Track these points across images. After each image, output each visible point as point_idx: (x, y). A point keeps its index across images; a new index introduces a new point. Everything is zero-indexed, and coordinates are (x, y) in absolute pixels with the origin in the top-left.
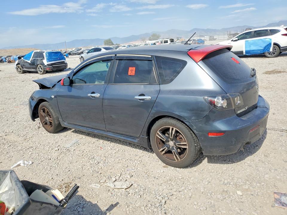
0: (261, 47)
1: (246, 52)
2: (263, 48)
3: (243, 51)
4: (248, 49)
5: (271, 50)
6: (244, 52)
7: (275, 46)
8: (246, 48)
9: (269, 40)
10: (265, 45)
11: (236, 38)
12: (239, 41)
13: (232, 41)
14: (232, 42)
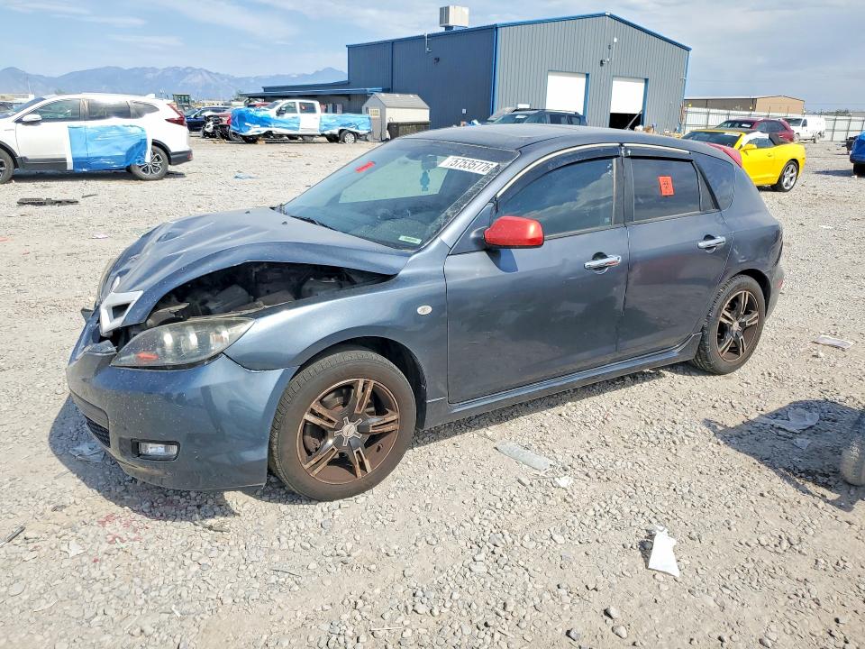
0: (118, 148)
1: (77, 162)
2: (124, 154)
3: (65, 159)
4: (82, 154)
5: (148, 158)
6: (70, 161)
7: (155, 148)
8: (72, 149)
9: (139, 131)
10: (129, 144)
11: (34, 112)
12: (43, 124)
13: (19, 121)
14: (20, 125)
